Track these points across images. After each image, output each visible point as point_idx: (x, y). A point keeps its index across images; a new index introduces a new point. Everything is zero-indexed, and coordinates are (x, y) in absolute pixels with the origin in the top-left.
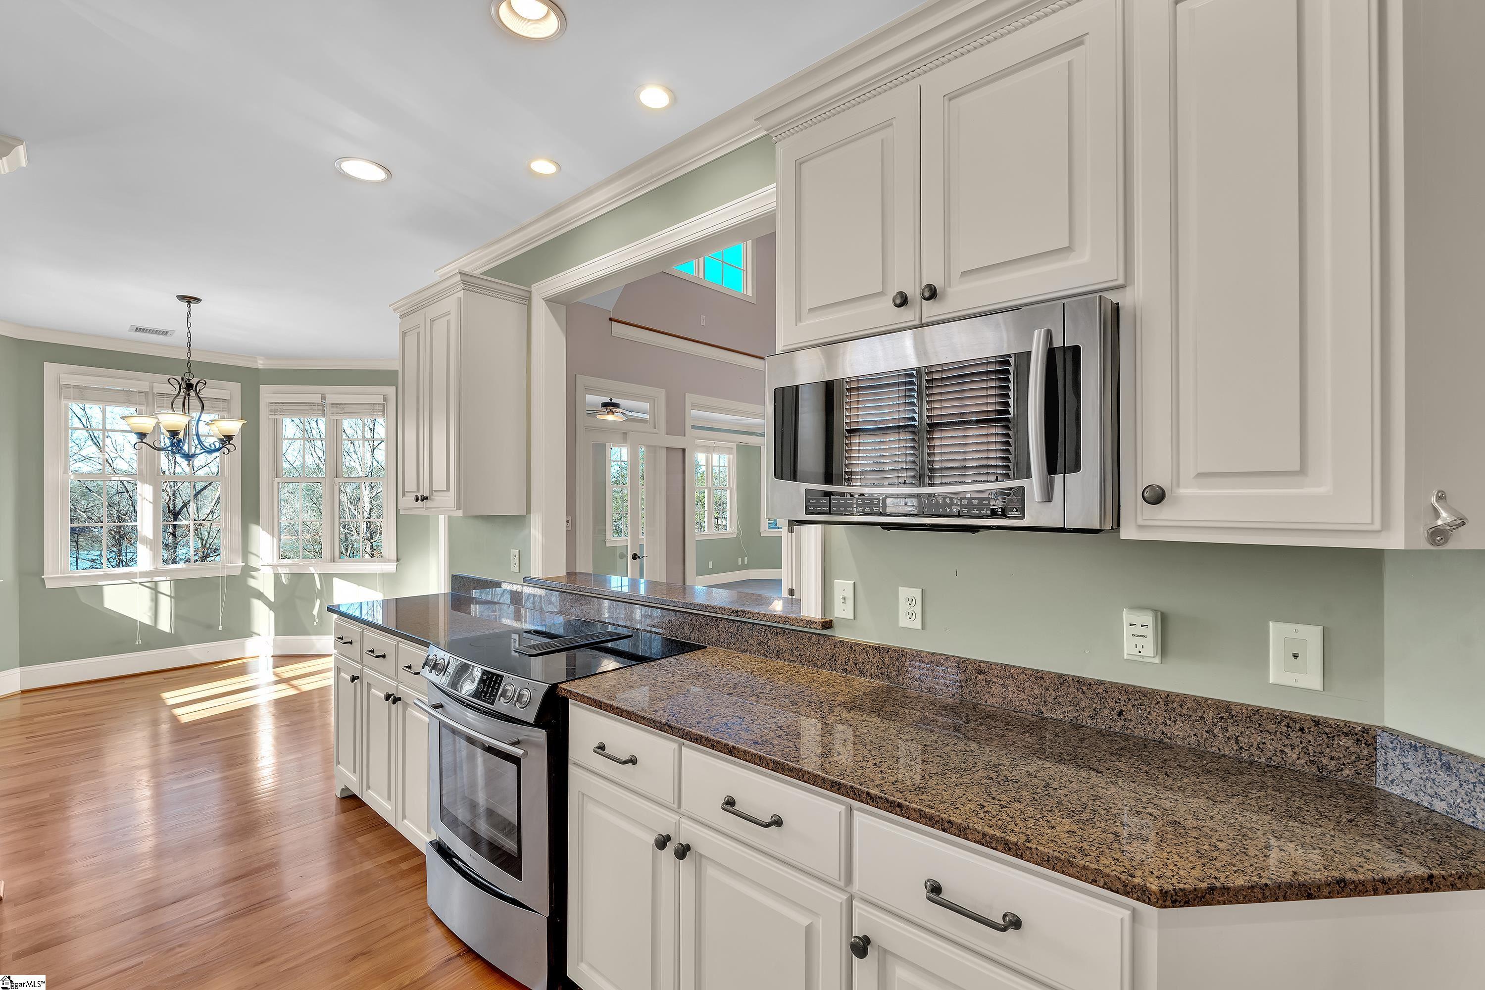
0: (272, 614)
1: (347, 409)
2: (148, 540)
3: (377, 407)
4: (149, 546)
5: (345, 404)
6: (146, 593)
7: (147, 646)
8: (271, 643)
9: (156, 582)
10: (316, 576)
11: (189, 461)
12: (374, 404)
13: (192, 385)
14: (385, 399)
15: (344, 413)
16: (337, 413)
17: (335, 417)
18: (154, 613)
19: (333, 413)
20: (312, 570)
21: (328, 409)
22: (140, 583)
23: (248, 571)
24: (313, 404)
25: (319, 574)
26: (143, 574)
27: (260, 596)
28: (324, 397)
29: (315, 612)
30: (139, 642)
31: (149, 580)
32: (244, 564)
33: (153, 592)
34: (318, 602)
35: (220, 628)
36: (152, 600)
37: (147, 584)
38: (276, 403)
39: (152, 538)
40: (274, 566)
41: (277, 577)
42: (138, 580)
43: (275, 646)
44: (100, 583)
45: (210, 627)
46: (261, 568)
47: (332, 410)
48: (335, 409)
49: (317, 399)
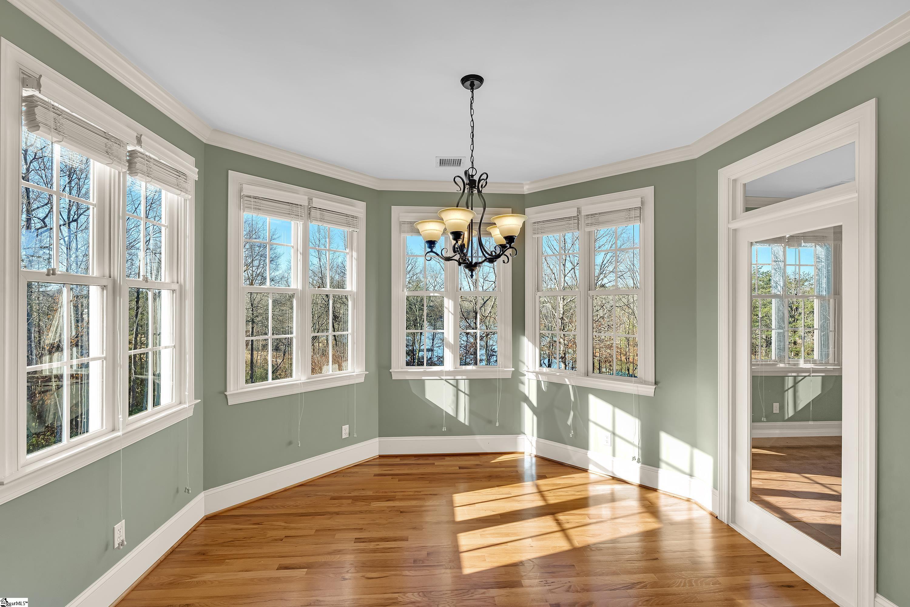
0: (535, 418)
1: (602, 218)
2: (451, 345)
3: (633, 213)
4: (451, 350)
5: (600, 213)
6: (451, 390)
7: (450, 432)
8: (534, 444)
9: (457, 380)
10: (570, 387)
11: (472, 271)
12: (630, 210)
13: (475, 181)
14: (643, 203)
15: (598, 223)
16: (592, 224)
17: (588, 229)
18: (456, 407)
19: (587, 225)
20: (567, 382)
21: (582, 222)
22: (446, 380)
23: (517, 375)
24: (570, 218)
25: (573, 386)
26: (448, 373)
27: (526, 399)
28: (579, 211)
29: (570, 422)
30: (444, 429)
31: (452, 378)
32: (513, 369)
33: (455, 389)
34: (572, 413)
35: (497, 425)
36: (454, 396)
37: (451, 381)
38: (538, 222)
39: (453, 343)
40: (537, 373)
41: (539, 383)
42: (444, 378)
43: (538, 448)
44: (423, 378)
45: (490, 422)
46: (526, 373)
47: (586, 222)
48: (589, 221)
49: (573, 212)
